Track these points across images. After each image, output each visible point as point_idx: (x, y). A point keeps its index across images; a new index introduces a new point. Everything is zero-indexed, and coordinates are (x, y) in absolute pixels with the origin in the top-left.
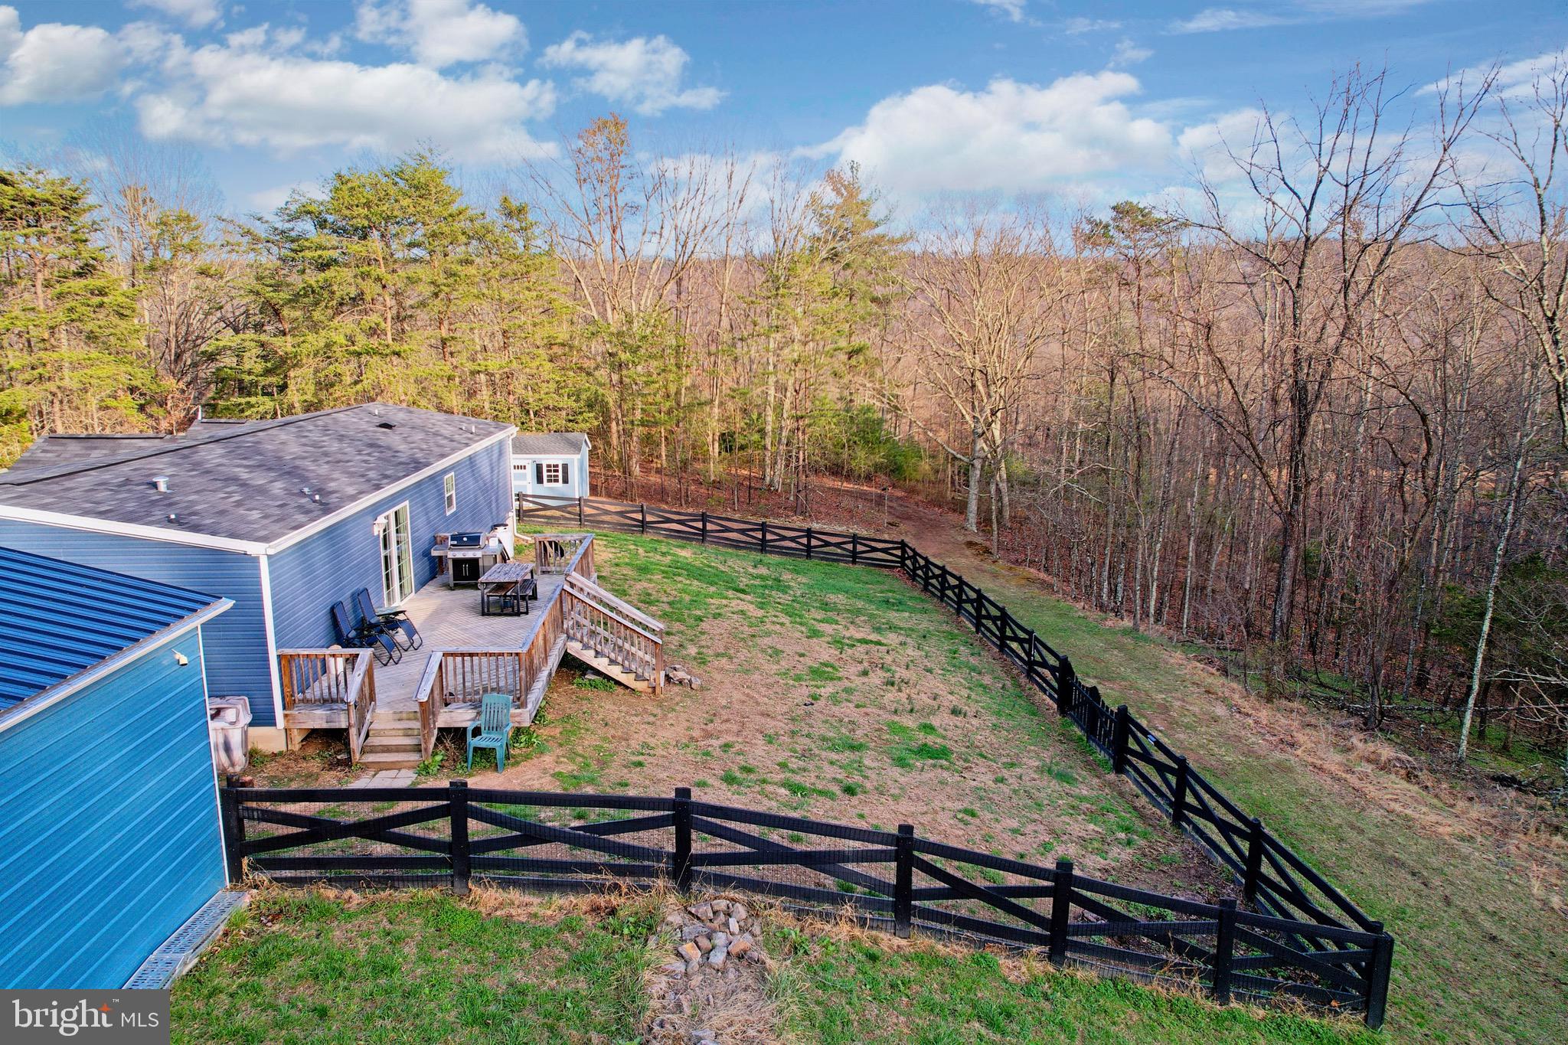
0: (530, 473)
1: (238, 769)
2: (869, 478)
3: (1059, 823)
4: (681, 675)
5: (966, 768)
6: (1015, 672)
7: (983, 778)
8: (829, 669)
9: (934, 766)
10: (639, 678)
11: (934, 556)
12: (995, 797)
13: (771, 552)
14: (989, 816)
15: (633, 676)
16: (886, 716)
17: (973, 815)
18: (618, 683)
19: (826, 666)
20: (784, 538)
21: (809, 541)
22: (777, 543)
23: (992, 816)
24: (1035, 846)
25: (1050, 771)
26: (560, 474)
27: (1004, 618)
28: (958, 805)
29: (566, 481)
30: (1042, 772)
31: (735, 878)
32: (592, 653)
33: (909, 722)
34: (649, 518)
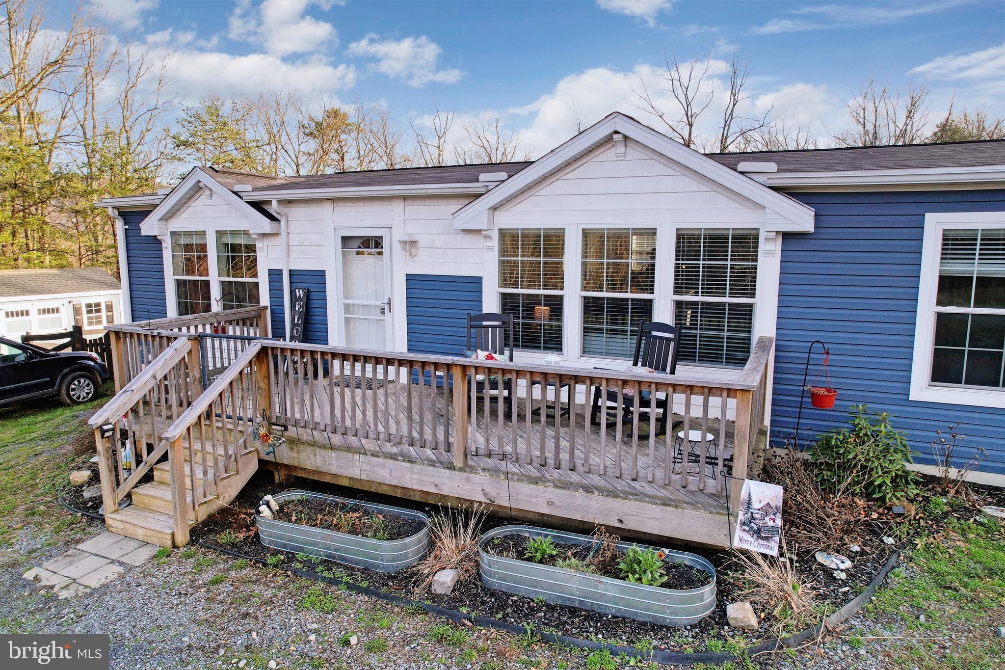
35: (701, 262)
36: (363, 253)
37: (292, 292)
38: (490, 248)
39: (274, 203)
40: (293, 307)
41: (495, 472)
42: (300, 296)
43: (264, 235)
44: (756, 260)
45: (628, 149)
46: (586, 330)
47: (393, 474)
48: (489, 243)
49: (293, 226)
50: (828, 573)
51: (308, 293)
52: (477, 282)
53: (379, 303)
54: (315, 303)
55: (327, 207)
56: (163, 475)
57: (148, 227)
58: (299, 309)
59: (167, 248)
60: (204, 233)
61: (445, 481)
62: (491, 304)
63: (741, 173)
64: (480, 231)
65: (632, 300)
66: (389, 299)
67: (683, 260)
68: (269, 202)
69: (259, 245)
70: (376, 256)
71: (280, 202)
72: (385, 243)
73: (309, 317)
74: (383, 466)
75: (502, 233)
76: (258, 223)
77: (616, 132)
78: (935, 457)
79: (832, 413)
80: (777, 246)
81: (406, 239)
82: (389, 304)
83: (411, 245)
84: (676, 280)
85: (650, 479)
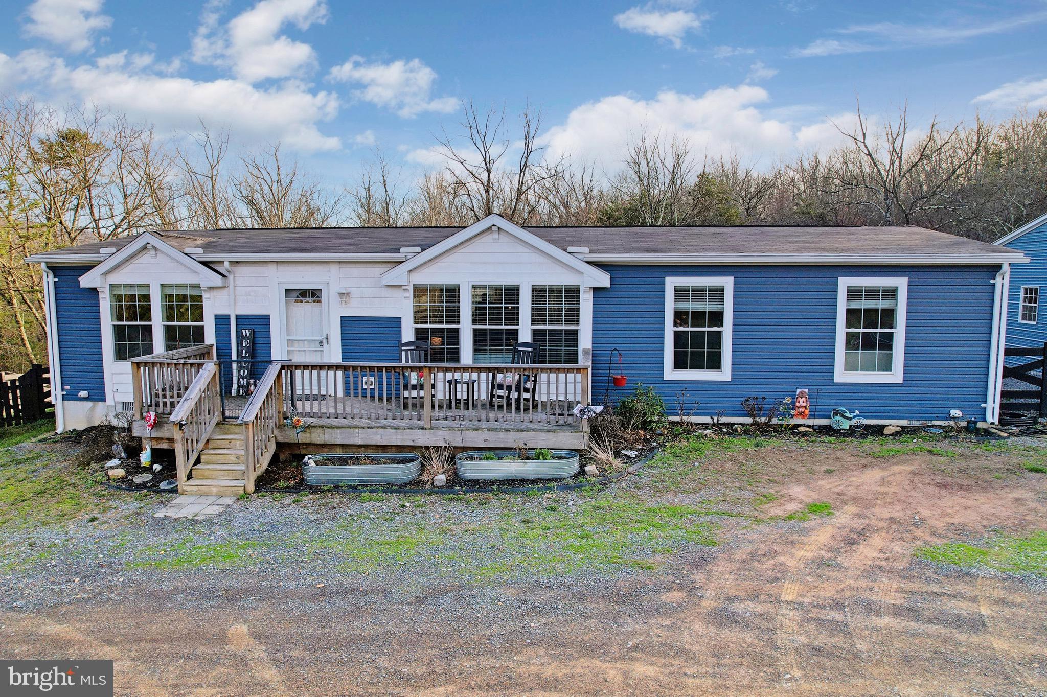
35: (547, 305)
36: (301, 301)
37: (239, 333)
38: (406, 298)
39: (227, 264)
40: (239, 344)
41: (451, 428)
42: (246, 335)
43: (211, 288)
44: (579, 304)
45: (500, 235)
46: (475, 351)
47: (383, 438)
48: (407, 294)
49: (240, 282)
50: (628, 457)
51: (253, 333)
52: (398, 320)
53: (319, 338)
54: (259, 340)
55: (272, 268)
56: (210, 458)
57: (86, 281)
58: (246, 345)
59: (105, 299)
60: (148, 286)
61: (419, 437)
62: (408, 335)
63: (569, 253)
64: (401, 286)
65: (505, 329)
66: (327, 335)
67: (536, 304)
68: (222, 262)
69: (205, 295)
70: (313, 303)
71: (231, 263)
72: (324, 295)
73: (256, 351)
74: (376, 434)
75: (416, 288)
76: (208, 278)
77: (494, 225)
78: (678, 411)
79: (626, 391)
80: (590, 295)
81: (343, 291)
82: (327, 339)
83: (344, 296)
84: (532, 316)
85: (539, 420)
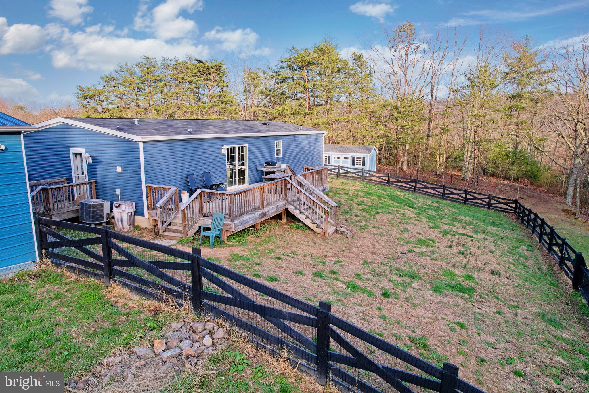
0: (350, 161)
1: (125, 230)
2: (517, 180)
3: (529, 349)
4: (342, 230)
5: (480, 302)
6: (553, 263)
7: (488, 309)
8: (430, 242)
9: (457, 296)
10: (318, 227)
11: (541, 213)
12: (488, 321)
13: (447, 200)
14: (475, 330)
15: (315, 225)
16: (446, 267)
17: (462, 326)
18: (309, 228)
19: (429, 240)
20: (454, 193)
21: (466, 196)
22: (450, 196)
23: (477, 331)
24: (499, 358)
25: (543, 316)
26: (362, 162)
27: (553, 233)
28: (457, 319)
29: (364, 165)
30: (538, 316)
31: (224, 312)
32: (298, 212)
33: (459, 272)
34: (391, 180)
